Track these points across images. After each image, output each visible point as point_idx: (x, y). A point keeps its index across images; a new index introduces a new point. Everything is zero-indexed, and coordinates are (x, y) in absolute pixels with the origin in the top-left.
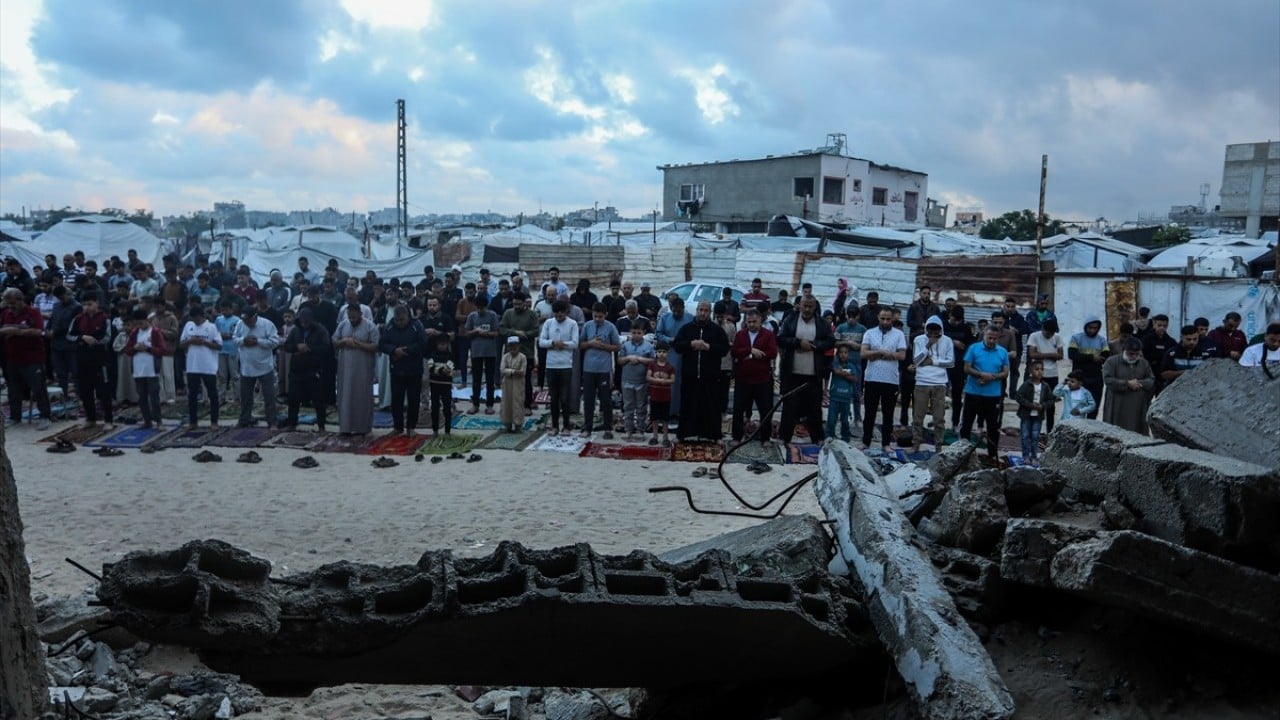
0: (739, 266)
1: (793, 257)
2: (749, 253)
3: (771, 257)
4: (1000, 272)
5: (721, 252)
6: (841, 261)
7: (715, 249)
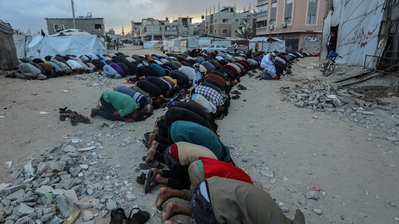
0: (199, 42)
1: (210, 41)
2: (201, 40)
3: (206, 41)
4: (243, 42)
5: (195, 40)
6: (218, 41)
7: (194, 40)
